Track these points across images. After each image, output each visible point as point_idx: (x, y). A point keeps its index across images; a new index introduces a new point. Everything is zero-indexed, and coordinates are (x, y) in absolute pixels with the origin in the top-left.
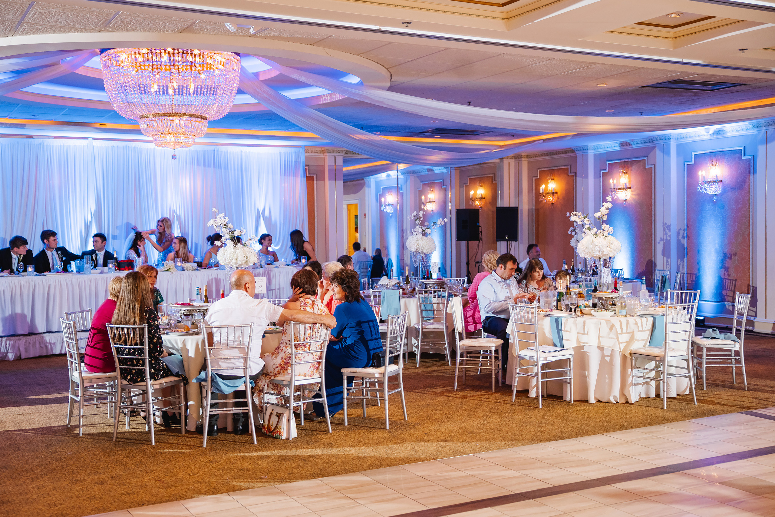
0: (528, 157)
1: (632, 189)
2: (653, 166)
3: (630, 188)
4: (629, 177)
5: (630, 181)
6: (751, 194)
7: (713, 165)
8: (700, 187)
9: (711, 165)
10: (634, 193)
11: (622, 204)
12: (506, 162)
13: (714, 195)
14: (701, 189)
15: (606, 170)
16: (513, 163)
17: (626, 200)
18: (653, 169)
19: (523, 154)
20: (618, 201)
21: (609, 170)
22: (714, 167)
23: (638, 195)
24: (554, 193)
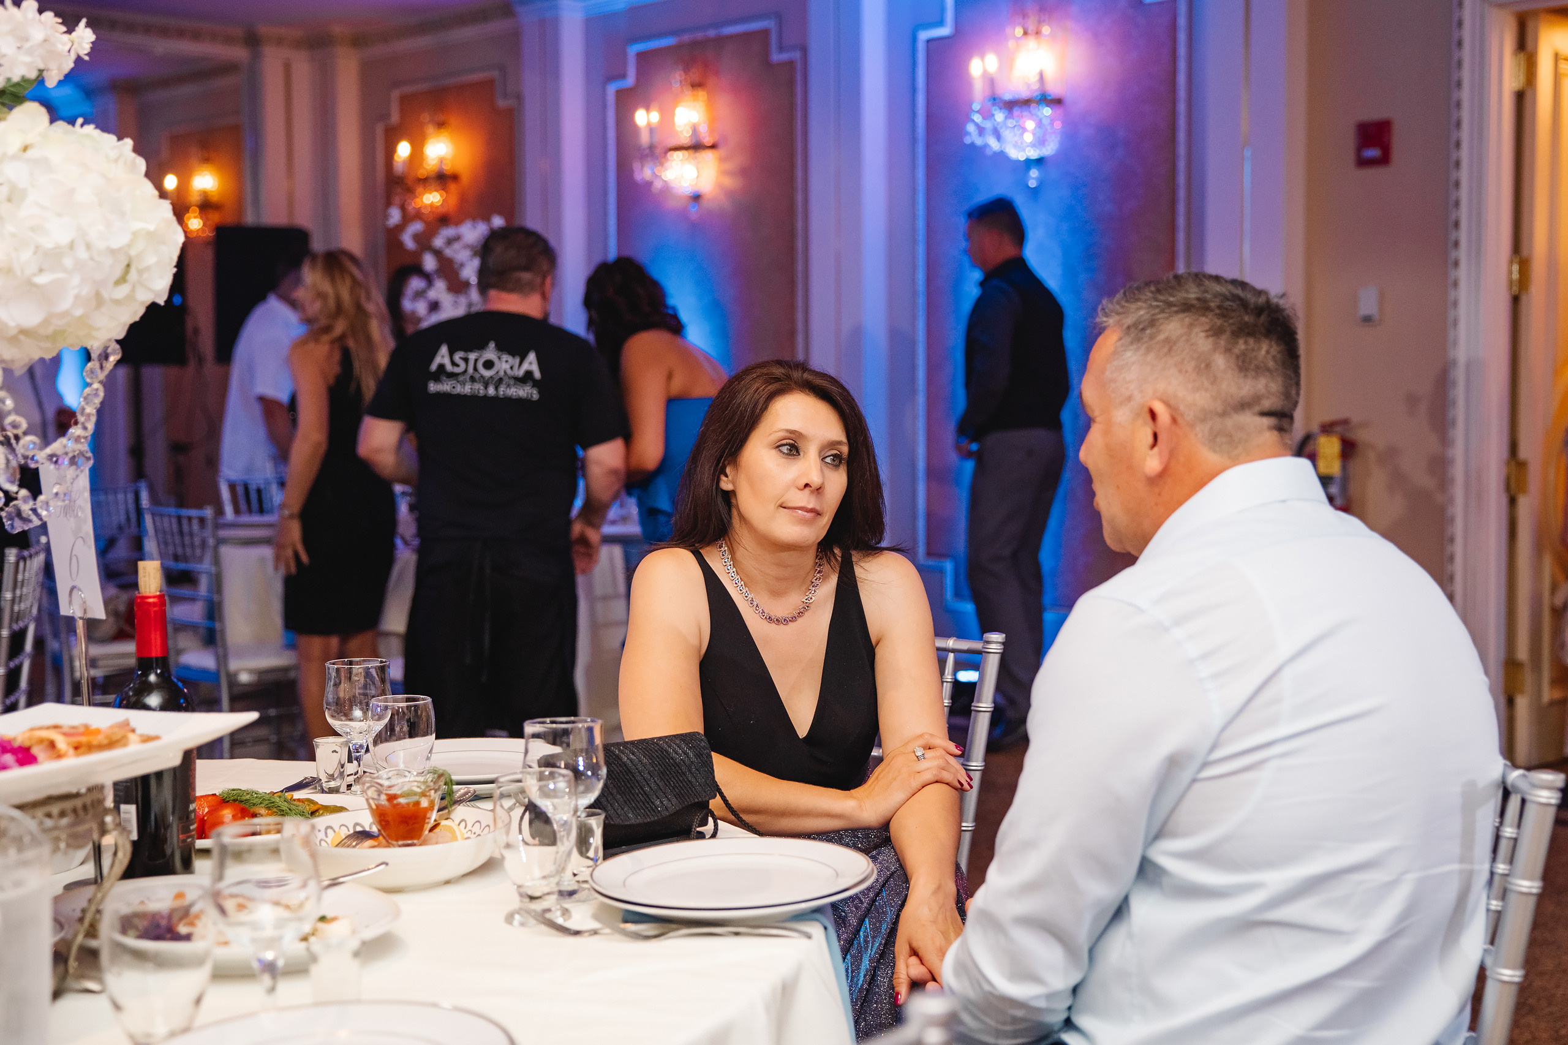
0: (358, 41)
1: (721, 152)
2: (796, 55)
3: (713, 147)
4: (710, 105)
5: (712, 121)
6: (1182, 150)
7: (1025, 33)
8: (977, 125)
9: (1019, 31)
10: (729, 166)
11: (683, 214)
12: (272, 61)
13: (1029, 163)
14: (981, 131)
15: (623, 76)
16: (303, 68)
17: (697, 198)
18: (799, 66)
19: (337, 29)
20: (672, 204)
21: (638, 79)
22: (1031, 43)
23: (744, 172)
24: (442, 179)
